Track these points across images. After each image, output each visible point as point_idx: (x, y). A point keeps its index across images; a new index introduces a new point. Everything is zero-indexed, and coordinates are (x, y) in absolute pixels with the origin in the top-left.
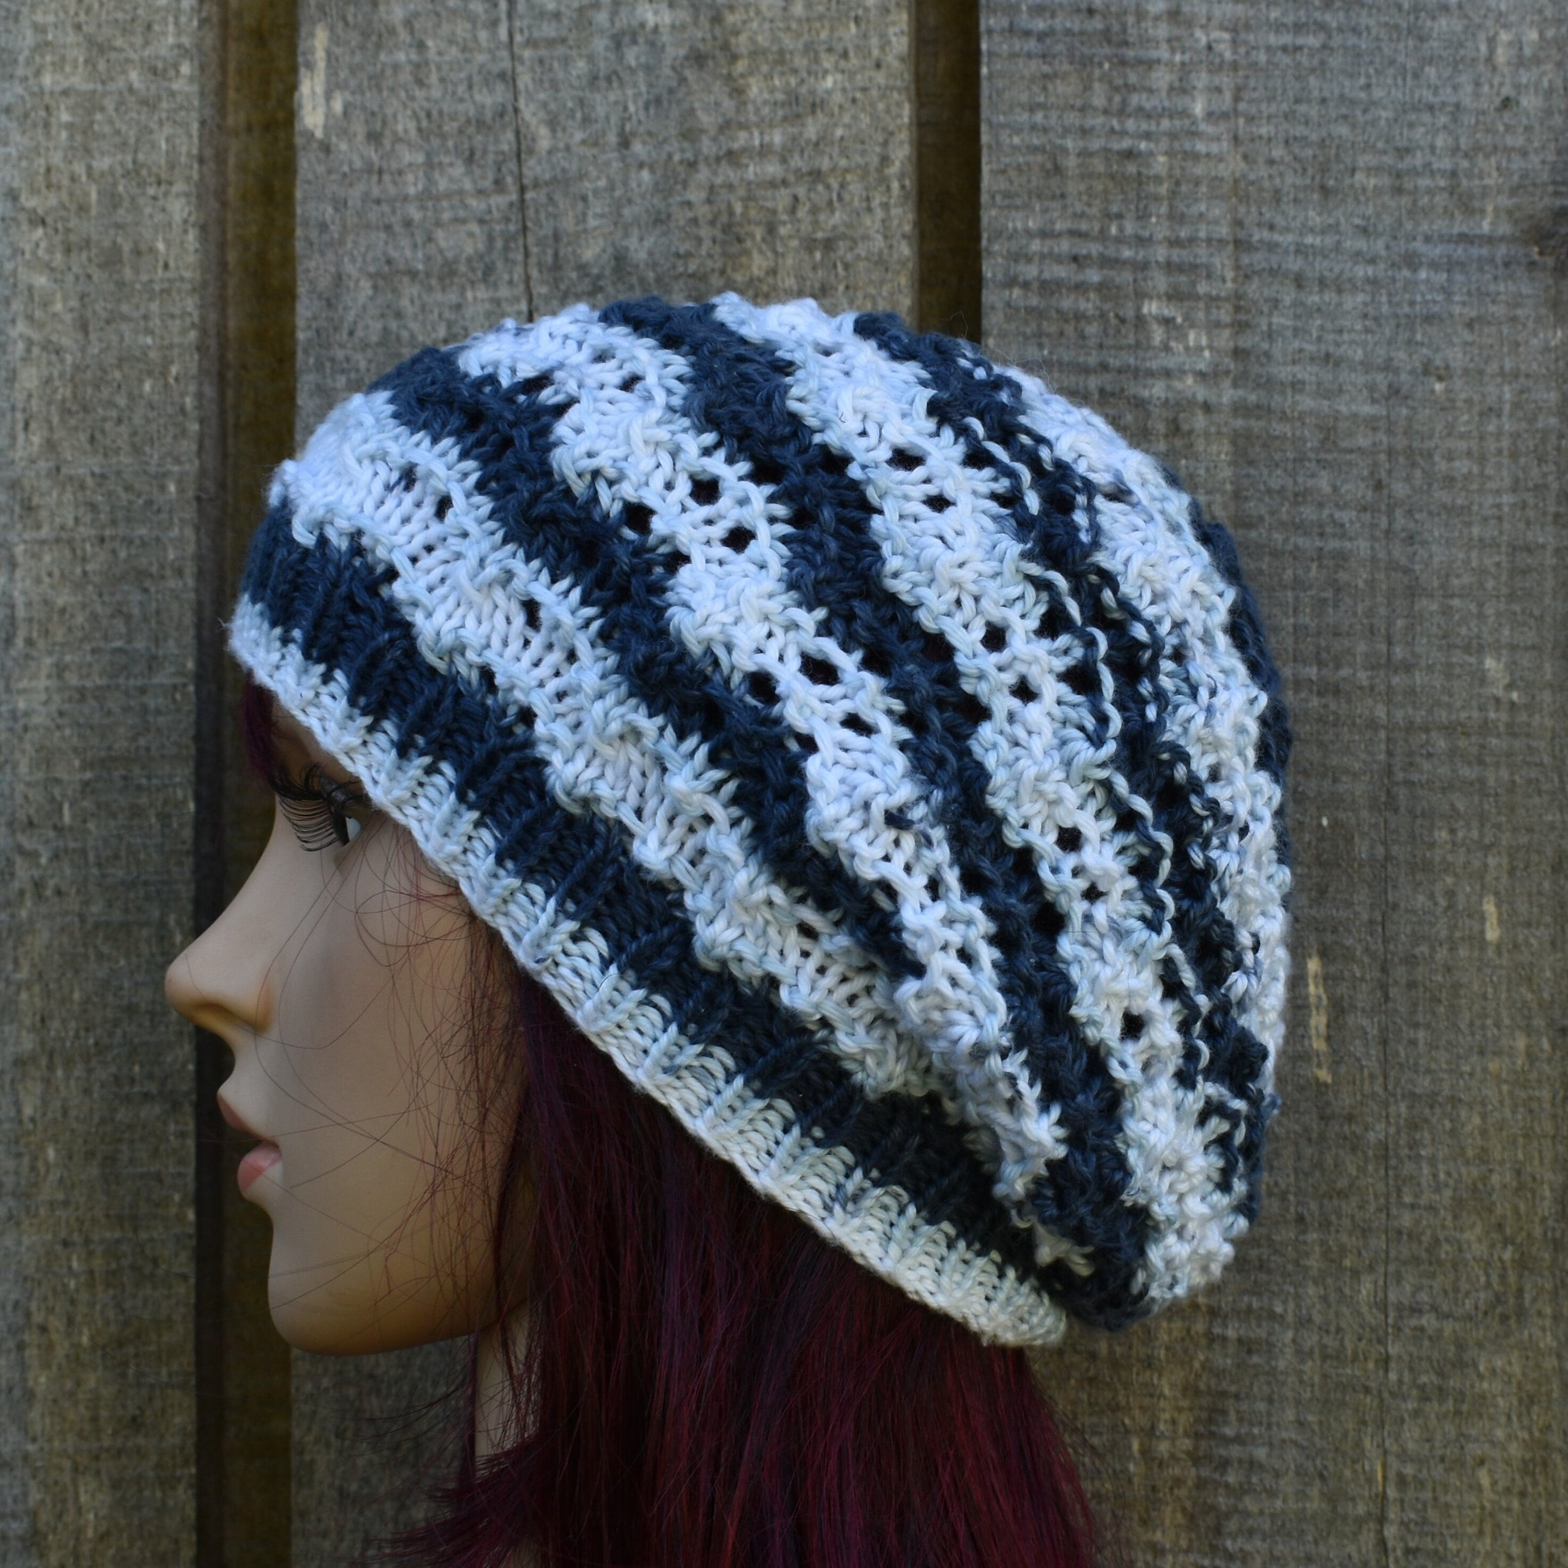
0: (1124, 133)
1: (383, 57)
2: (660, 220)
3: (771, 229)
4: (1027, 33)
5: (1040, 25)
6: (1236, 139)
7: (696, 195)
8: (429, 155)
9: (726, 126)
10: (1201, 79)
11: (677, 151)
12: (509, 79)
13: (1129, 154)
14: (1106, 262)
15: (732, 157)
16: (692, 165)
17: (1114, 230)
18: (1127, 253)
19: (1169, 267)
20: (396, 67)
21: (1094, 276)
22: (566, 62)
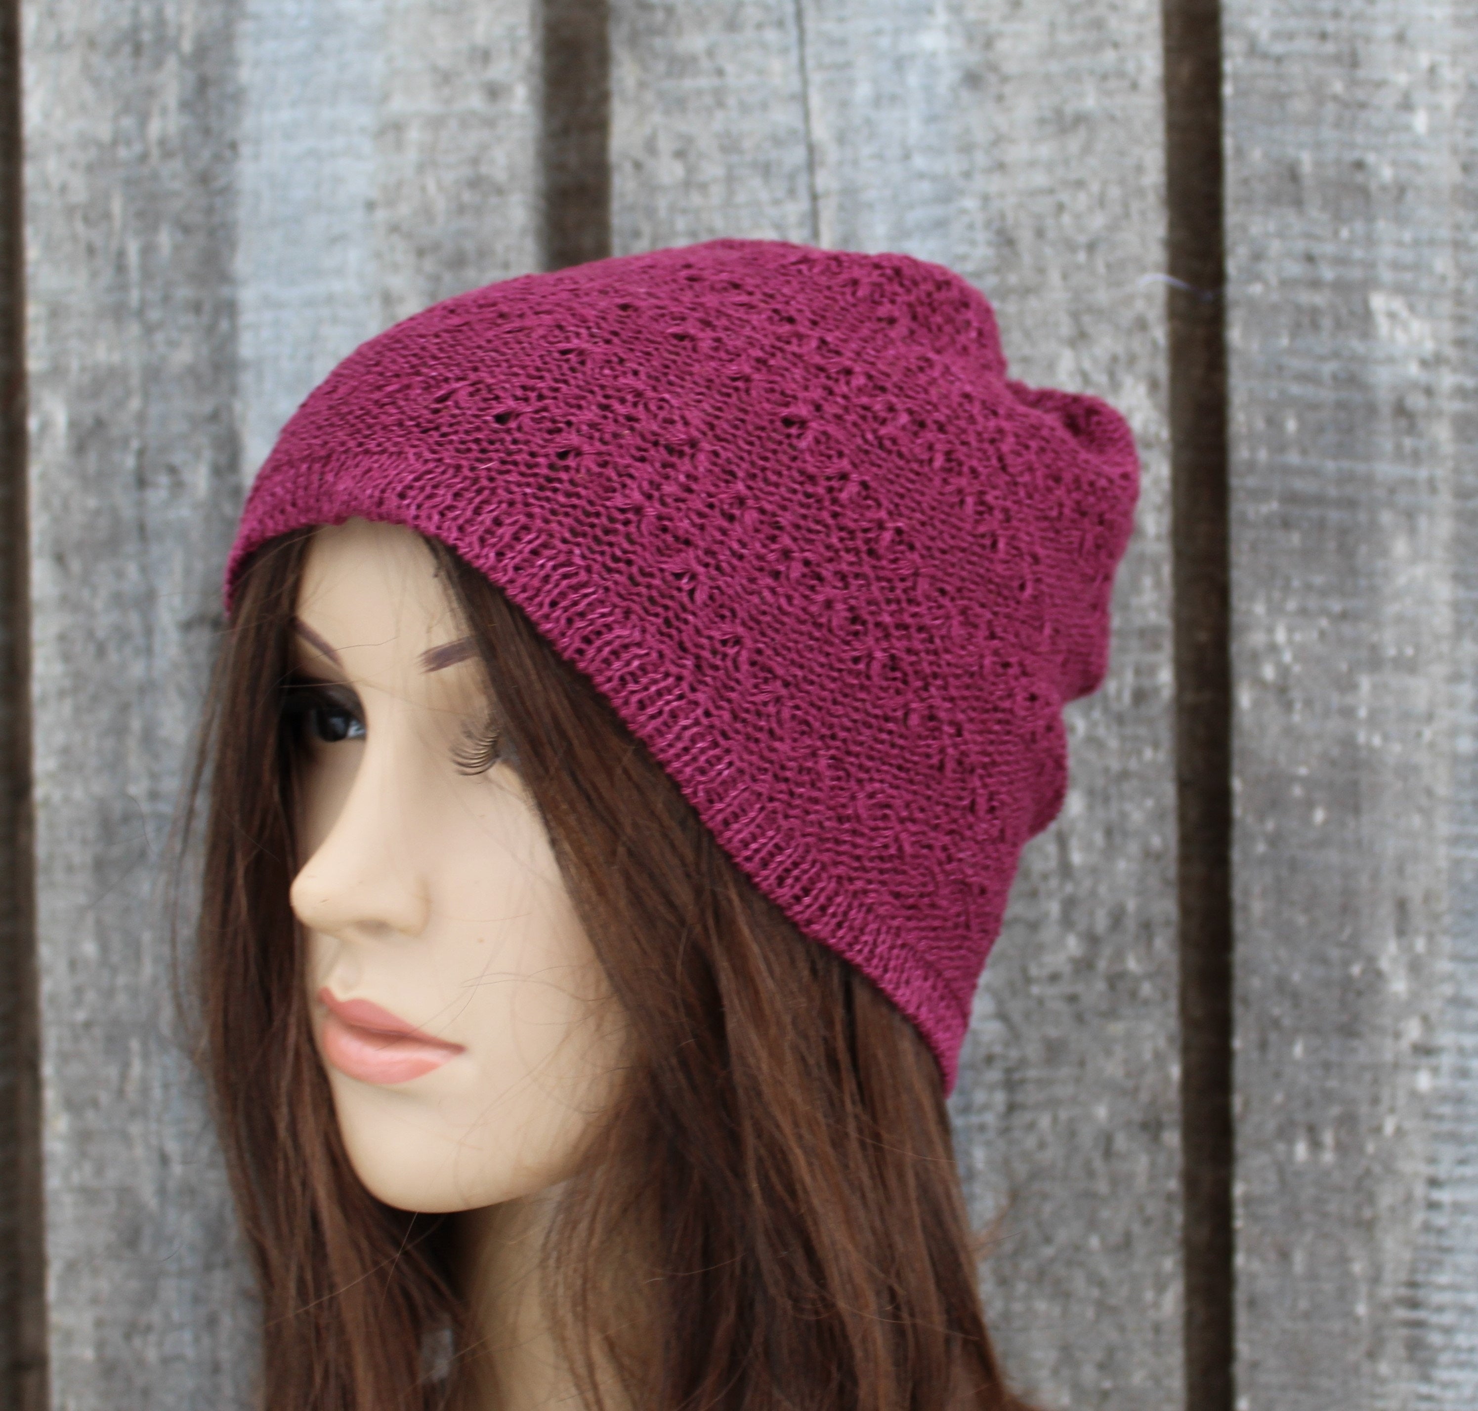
0: (1352, 146)
1: (688, 84)
2: (941, 224)
3: (1040, 233)
4: (1265, 56)
5: (1278, 48)
6: (1455, 150)
7: (970, 203)
8: (730, 168)
9: (998, 140)
10: (1420, 97)
11: (953, 164)
12: (802, 98)
13: (1359, 165)
14: (1341, 261)
15: (1001, 167)
16: (967, 175)
17: (1345, 233)
18: (1358, 253)
19: (1396, 265)
20: (699, 93)
21: (1328, 274)
22: (851, 83)
